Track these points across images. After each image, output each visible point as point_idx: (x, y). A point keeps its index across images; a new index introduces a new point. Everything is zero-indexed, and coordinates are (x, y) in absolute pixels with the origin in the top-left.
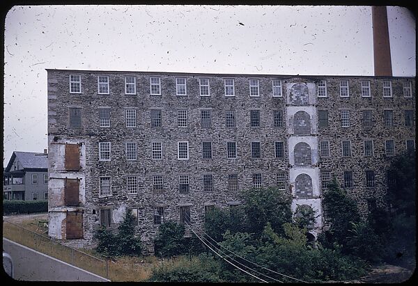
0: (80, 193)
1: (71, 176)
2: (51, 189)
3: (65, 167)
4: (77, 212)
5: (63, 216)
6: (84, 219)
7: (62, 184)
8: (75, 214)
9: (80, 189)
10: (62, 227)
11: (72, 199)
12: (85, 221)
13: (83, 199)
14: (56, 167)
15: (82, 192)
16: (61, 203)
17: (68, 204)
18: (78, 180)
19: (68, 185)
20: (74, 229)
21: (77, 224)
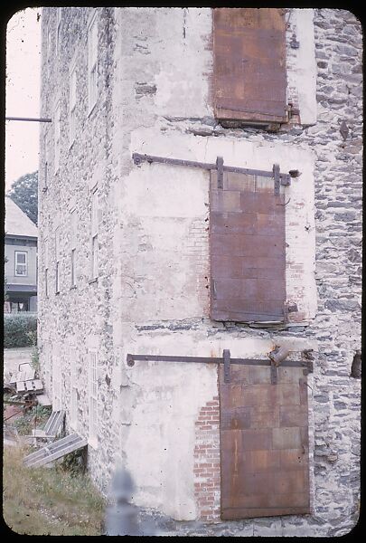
0: (292, 254)
1: (245, 152)
2: (135, 224)
3: (216, 101)
4: (275, 363)
5: (205, 385)
6: (312, 402)
7: (192, 196)
8: (264, 373)
9: (290, 233)
10: (199, 451)
11: (251, 286)
12: (314, 417)
13: (302, 289)
14: (162, 97)
15: (301, 246)
16: (194, 306)
17: (229, 315)
18: (284, 179)
19: (230, 203)
20: (262, 458)
21: (280, 436)
